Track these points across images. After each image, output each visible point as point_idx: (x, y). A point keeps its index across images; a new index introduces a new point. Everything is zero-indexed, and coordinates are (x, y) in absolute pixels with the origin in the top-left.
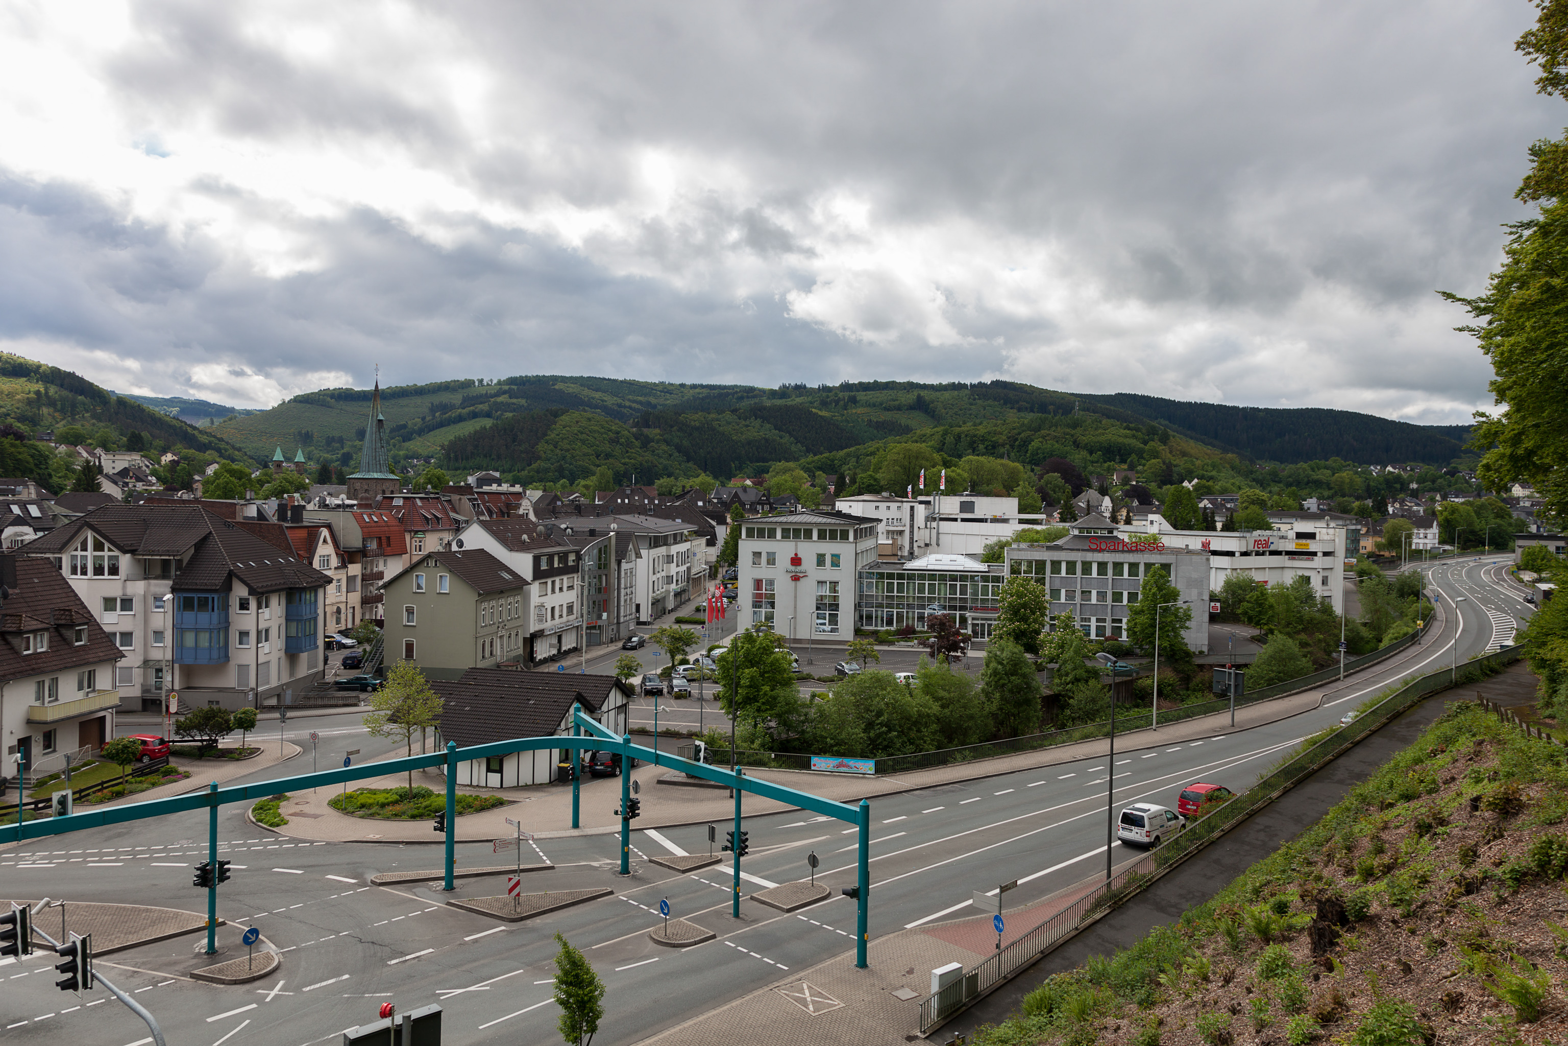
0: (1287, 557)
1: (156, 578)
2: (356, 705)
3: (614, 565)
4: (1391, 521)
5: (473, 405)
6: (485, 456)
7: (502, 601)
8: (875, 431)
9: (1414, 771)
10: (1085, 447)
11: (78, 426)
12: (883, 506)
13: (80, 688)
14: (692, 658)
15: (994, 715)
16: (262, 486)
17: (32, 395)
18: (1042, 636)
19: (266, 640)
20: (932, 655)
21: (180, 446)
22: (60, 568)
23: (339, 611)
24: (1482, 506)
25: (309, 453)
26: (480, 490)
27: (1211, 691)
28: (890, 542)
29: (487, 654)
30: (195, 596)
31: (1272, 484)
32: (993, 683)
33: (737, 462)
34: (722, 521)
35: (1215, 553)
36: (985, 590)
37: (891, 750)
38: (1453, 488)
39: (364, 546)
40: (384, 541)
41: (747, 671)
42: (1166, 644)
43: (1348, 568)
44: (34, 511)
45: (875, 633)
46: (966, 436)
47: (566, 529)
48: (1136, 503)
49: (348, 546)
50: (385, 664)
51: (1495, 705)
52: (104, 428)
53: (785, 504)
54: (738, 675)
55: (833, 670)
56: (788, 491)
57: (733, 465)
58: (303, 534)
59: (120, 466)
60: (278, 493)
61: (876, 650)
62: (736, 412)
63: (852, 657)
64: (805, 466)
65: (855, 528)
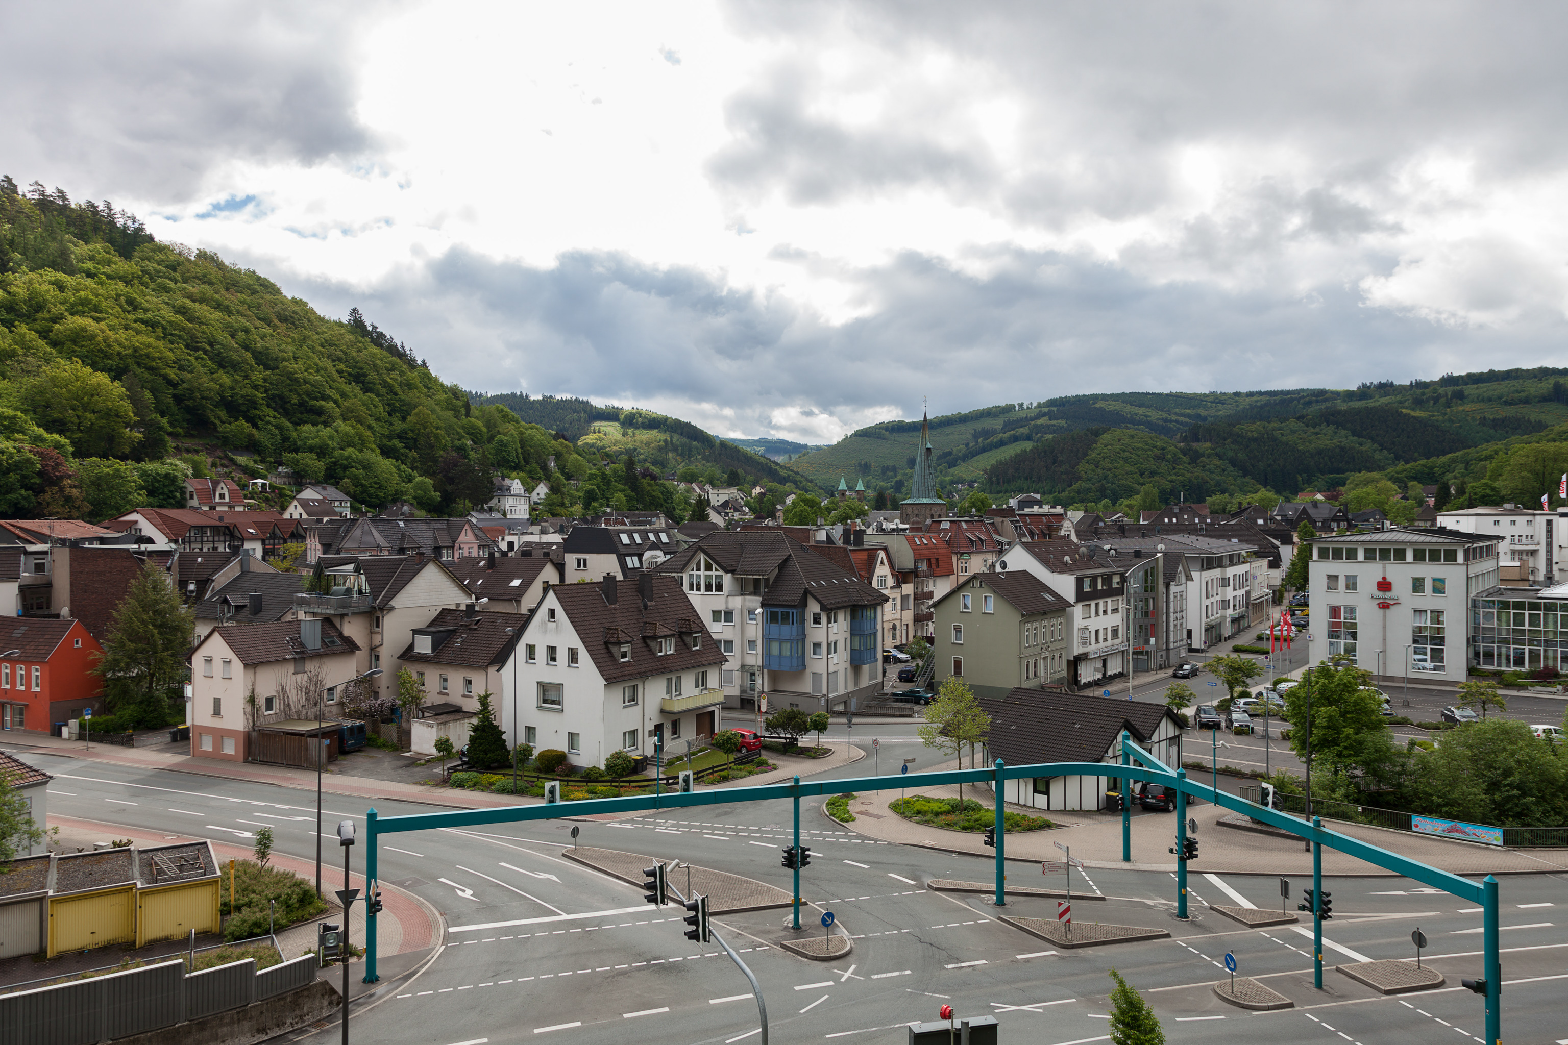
1: (750, 595)
2: (910, 716)
3: (1161, 588)
5: (1014, 429)
6: (1026, 479)
7: (1045, 623)
8: (1492, 431)
11: (693, 467)
12: (1505, 520)
13: (697, 686)
14: (1254, 691)
16: (830, 513)
17: (662, 443)
19: (835, 652)
21: (766, 480)
22: (682, 585)
23: (894, 628)
25: (868, 482)
26: (1022, 512)
28: (1517, 564)
29: (1031, 675)
30: (779, 610)
33: (1304, 475)
34: (1287, 541)
37: (1527, 820)
39: (916, 567)
40: (933, 562)
41: (1323, 709)
44: (664, 538)
45: (1498, 675)
47: (1109, 550)
49: (902, 567)
50: (936, 679)
52: (711, 467)
53: (1368, 521)
54: (1312, 713)
55: (1439, 715)
56: (1372, 506)
57: (1300, 478)
58: (864, 556)
59: (723, 498)
60: (843, 519)
61: (1500, 695)
62: (1303, 419)
63: (1465, 701)
64: (1393, 476)
65: (1466, 547)
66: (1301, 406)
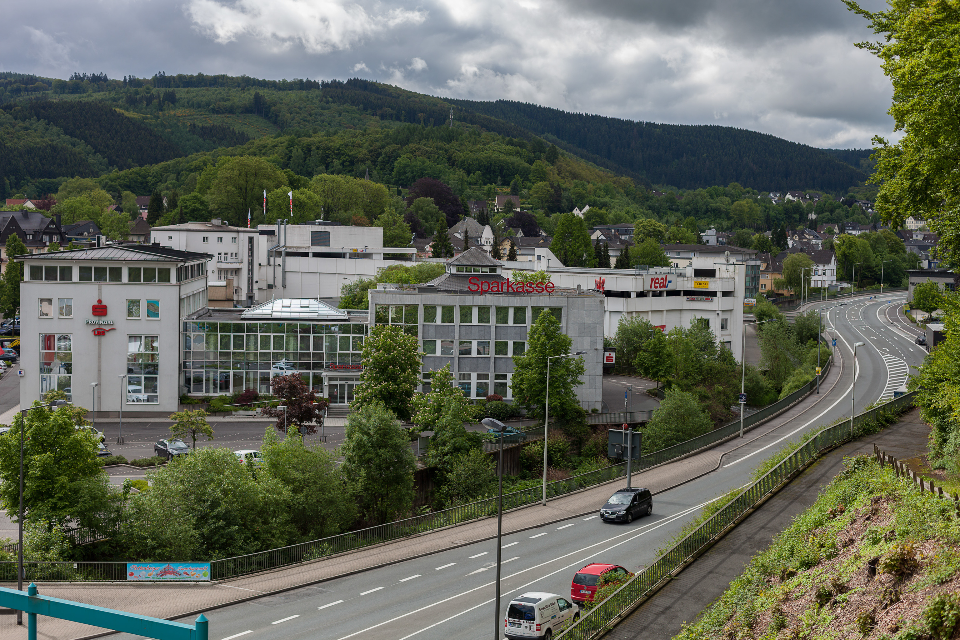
0: (685, 297)
4: (791, 257)
8: (201, 140)
9: (814, 535)
10: (462, 165)
12: (213, 237)
15: (358, 497)
18: (414, 398)
20: (280, 426)
24: (878, 240)
27: (606, 455)
28: (223, 283)
31: (669, 212)
32: (356, 459)
35: (609, 294)
36: (345, 342)
37: (231, 549)
38: (850, 220)
41: (37, 457)
42: (556, 403)
43: (748, 309)
45: (206, 401)
46: (318, 148)
48: (520, 234)
51: (891, 460)
53: (82, 235)
54: (25, 462)
55: (152, 450)
56: (86, 217)
57: (8, 182)
61: (208, 423)
62: (11, 110)
63: (177, 433)
64: (107, 183)
65: (179, 266)
66: (8, 93)
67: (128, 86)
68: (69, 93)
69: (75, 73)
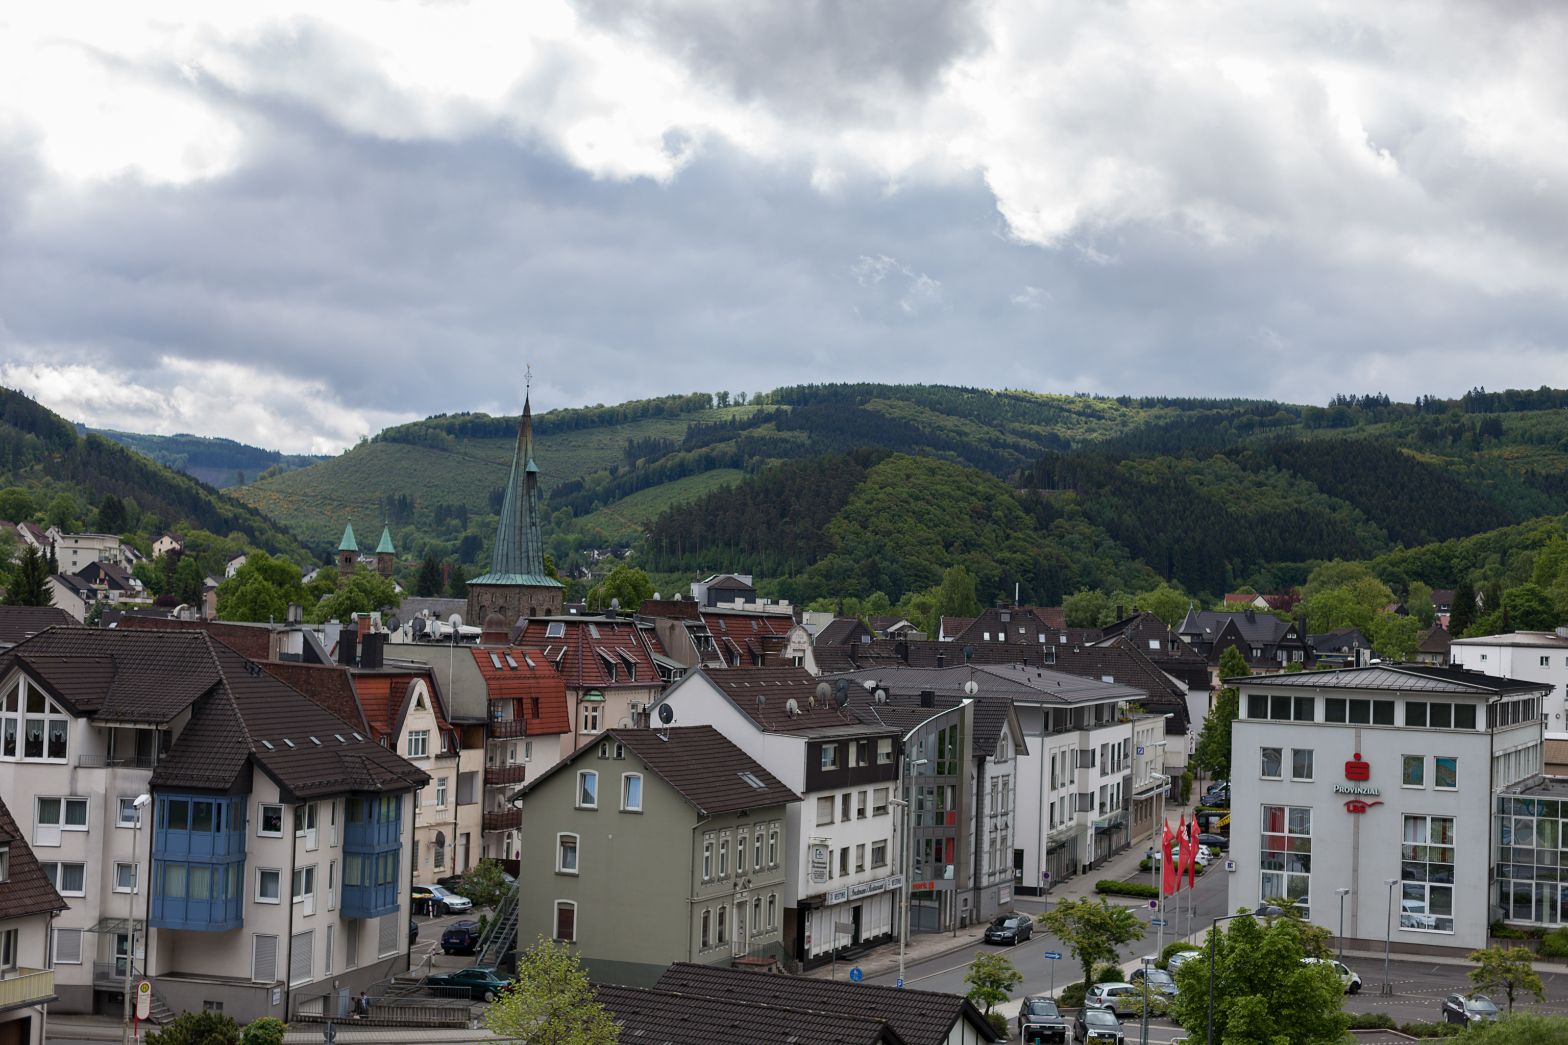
1: (126, 764)
2: (462, 1026)
3: (969, 767)
5: (707, 444)
6: (728, 544)
7: (743, 833)
8: (1544, 497)
11: (21, 489)
12: (1558, 656)
14: (1128, 969)
16: (318, 598)
19: (308, 890)
21: (186, 524)
23: (440, 841)
25: (406, 537)
26: (711, 610)
29: (713, 938)
30: (190, 800)
33: (1237, 561)
34: (1200, 683)
39: (491, 715)
40: (528, 706)
41: (1241, 1000)
45: (1536, 935)
47: (874, 690)
49: (462, 713)
50: (519, 948)
52: (64, 490)
53: (1339, 650)
54: (1222, 1007)
55: (1439, 1010)
56: (1347, 622)
57: (1229, 567)
58: (381, 688)
59: (85, 559)
60: (342, 614)
61: (1535, 972)
62: (1237, 456)
63: (1481, 984)
64: (1385, 569)
65: (1491, 701)
66: (1234, 431)
67: (1422, 413)
68: (1328, 426)
69: (1339, 396)
